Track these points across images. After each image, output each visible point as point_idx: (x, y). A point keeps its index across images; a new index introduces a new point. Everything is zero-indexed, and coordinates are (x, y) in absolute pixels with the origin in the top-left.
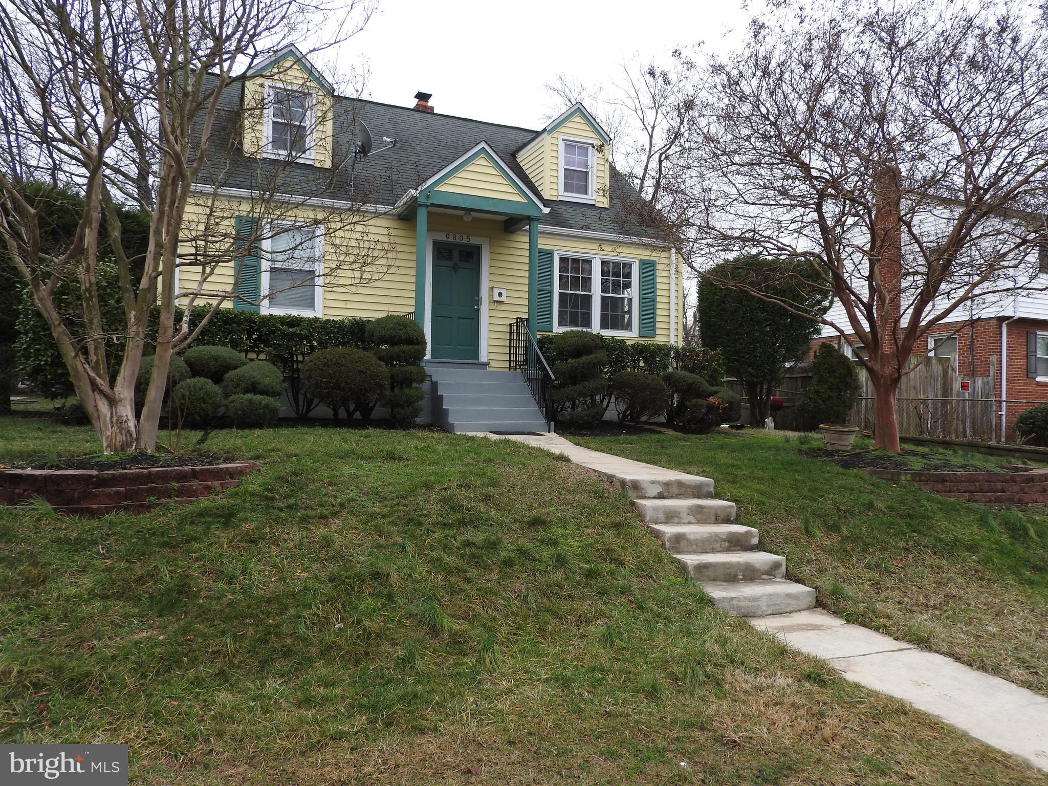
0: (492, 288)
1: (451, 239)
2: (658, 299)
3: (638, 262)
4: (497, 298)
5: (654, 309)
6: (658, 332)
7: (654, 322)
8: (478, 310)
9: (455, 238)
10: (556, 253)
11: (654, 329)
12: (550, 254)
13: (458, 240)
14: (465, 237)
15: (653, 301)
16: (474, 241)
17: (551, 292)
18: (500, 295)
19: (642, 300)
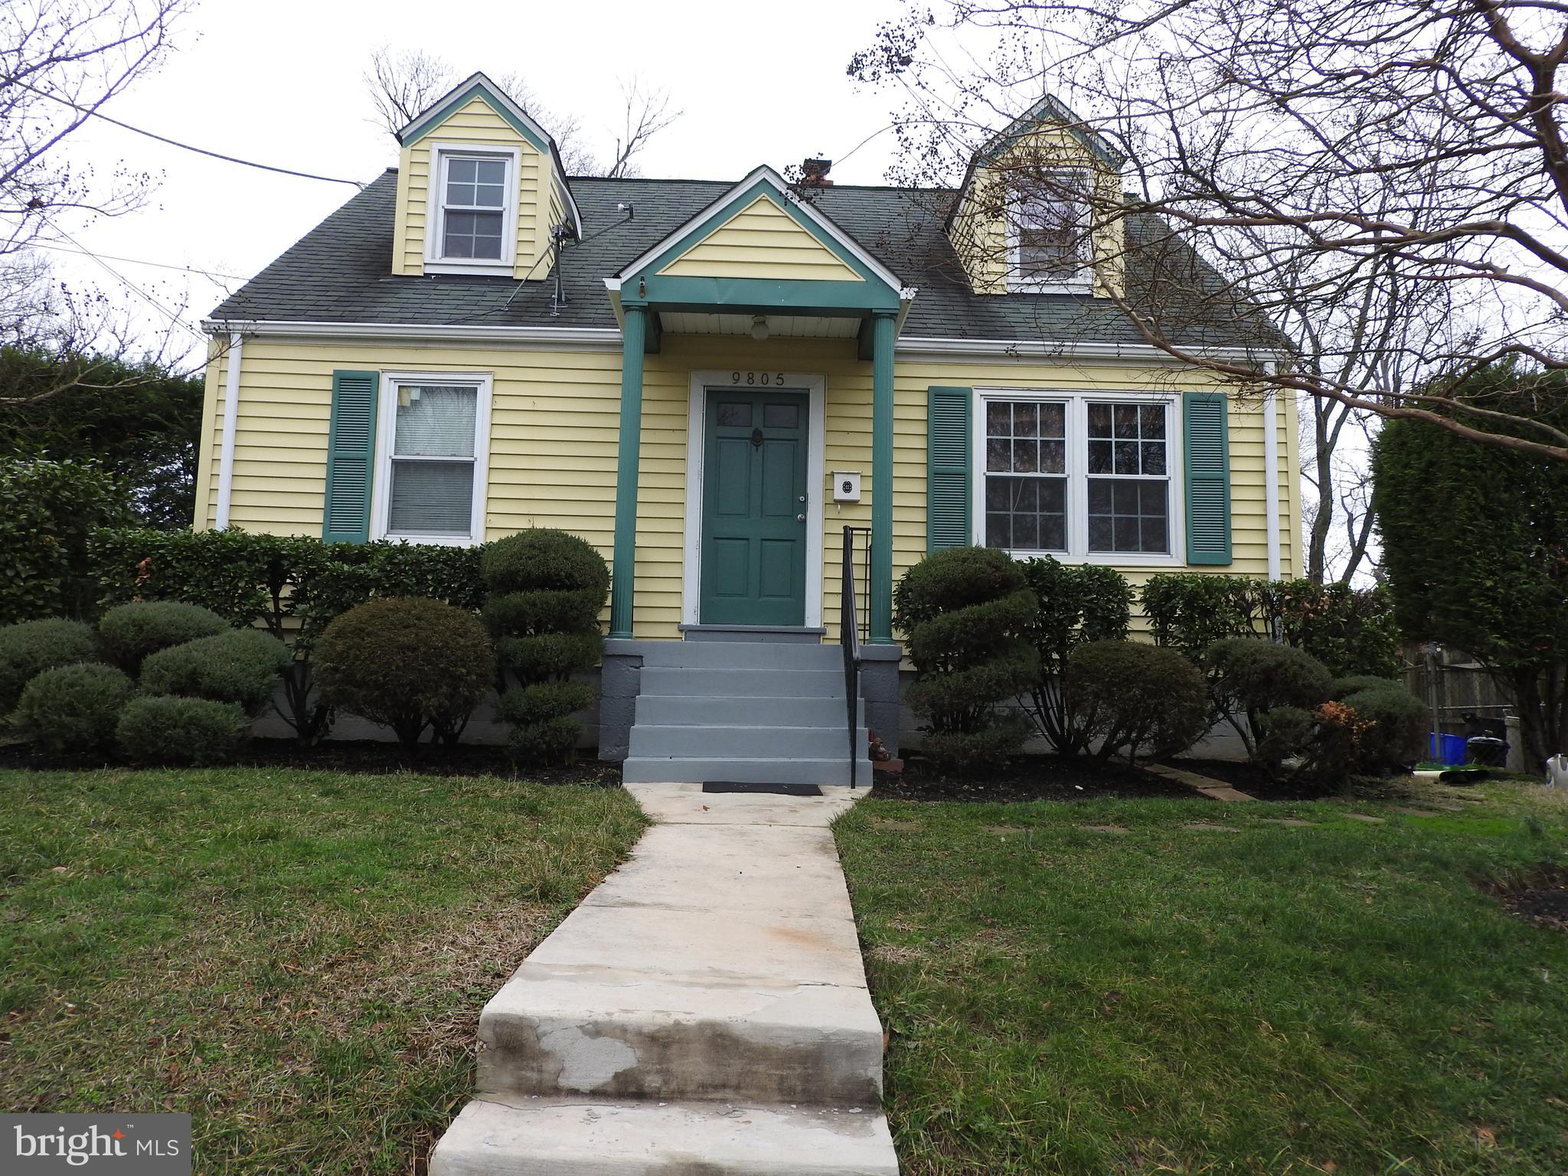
0: (833, 474)
1: (743, 383)
2: (1235, 479)
3: (1178, 400)
4: (839, 494)
5: (1225, 502)
6: (1237, 553)
7: (1226, 530)
8: (804, 522)
9: (751, 379)
10: (976, 394)
11: (1226, 545)
12: (961, 398)
13: (758, 383)
14: (773, 376)
15: (1221, 485)
16: (793, 382)
17: (966, 477)
18: (847, 487)
19: (1192, 482)
